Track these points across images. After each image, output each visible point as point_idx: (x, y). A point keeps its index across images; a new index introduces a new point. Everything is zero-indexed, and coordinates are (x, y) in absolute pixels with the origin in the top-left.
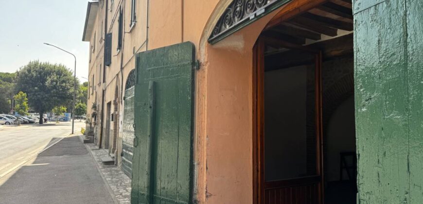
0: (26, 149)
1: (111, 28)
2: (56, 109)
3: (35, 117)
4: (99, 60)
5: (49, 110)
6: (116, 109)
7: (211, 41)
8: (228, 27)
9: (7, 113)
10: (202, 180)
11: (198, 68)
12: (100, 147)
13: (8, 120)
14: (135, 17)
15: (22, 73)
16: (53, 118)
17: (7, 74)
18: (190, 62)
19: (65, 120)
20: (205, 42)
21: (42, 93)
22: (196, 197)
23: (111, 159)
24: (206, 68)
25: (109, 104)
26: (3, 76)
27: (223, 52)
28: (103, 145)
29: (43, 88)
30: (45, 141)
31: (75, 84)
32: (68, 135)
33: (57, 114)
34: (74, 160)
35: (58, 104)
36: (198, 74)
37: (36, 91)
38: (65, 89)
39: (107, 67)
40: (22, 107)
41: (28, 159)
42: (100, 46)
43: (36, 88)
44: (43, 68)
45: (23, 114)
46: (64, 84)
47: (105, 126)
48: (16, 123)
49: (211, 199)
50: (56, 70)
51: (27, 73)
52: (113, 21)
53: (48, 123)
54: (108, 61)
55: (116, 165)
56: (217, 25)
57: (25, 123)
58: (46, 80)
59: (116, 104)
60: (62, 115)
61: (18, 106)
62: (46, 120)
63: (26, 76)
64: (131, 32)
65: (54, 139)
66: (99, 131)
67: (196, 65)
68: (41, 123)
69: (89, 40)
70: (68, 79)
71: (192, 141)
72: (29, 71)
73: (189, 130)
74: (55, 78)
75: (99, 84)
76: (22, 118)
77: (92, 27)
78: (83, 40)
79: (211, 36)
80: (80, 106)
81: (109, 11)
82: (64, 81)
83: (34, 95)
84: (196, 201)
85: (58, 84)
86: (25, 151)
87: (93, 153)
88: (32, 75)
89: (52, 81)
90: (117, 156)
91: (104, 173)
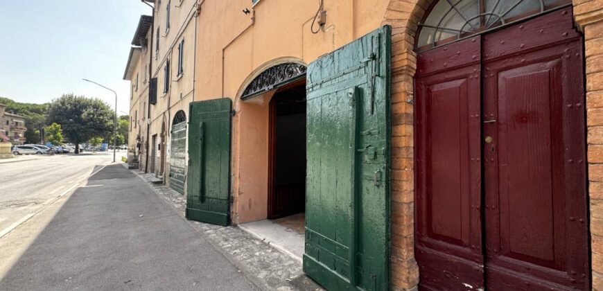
0: (72, 175)
1: (156, 74)
2: (93, 139)
3: (70, 147)
4: (142, 98)
5: (85, 140)
6: (163, 140)
7: (242, 98)
8: (253, 92)
9: (35, 143)
10: (237, 184)
11: (234, 115)
12: (146, 172)
13: (39, 150)
14: (182, 71)
15: (55, 105)
16: (89, 149)
17: (34, 105)
18: (229, 110)
19: (102, 150)
20: (239, 99)
21: (77, 125)
22: (232, 195)
23: (158, 180)
24: (239, 115)
25: (155, 136)
26: (31, 108)
27: (250, 105)
28: (149, 169)
29: (79, 121)
30: (86, 170)
31: (113, 117)
32: (109, 163)
33: (94, 145)
35: (96, 135)
36: (234, 119)
37: (72, 123)
38: (102, 122)
39: (152, 106)
40: (56, 138)
42: (144, 88)
43: (71, 120)
44: (79, 102)
45: (57, 145)
46: (101, 117)
47: (150, 154)
48: (50, 153)
49: (242, 196)
50: (92, 103)
51: (60, 105)
52: (159, 68)
53: (84, 152)
54: (153, 99)
55: (165, 184)
56: (247, 89)
57: (58, 153)
58: (82, 113)
59: (163, 136)
60: (99, 146)
61: (52, 136)
62: (81, 150)
63: (60, 108)
64: (178, 81)
65: (96, 166)
66: (144, 158)
67: (232, 113)
68: (77, 152)
69: (130, 79)
70: (106, 113)
71: (230, 161)
72: (63, 103)
73: (228, 154)
74: (92, 111)
75: (144, 119)
76: (56, 148)
77: (134, 68)
78: (125, 78)
79: (243, 95)
80: (118, 137)
81: (154, 59)
82: (101, 114)
83: (69, 126)
84: (232, 197)
85: (95, 117)
86: (73, 177)
87: (141, 176)
88: (67, 108)
89: (89, 114)
90: (165, 177)
91: (156, 189)
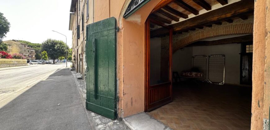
0: (45, 73)
1: (79, 23)
2: (60, 57)
3: (51, 61)
4: (75, 37)
5: (57, 58)
6: (82, 56)
7: (125, 17)
8: (134, 7)
9: (39, 59)
10: (121, 87)
12: (77, 72)
13: (39, 62)
15: (44, 43)
16: (59, 61)
17: (38, 44)
18: (114, 27)
19: (64, 62)
20: (122, 17)
21: (53, 52)
22: (118, 95)
23: (81, 77)
24: (122, 31)
25: (80, 55)
26: (37, 45)
28: (78, 71)
29: (54, 50)
30: (54, 70)
31: (68, 48)
32: (65, 68)
33: (61, 60)
34: (65, 78)
35: (61, 56)
37: (51, 51)
38: (63, 50)
39: (79, 39)
40: (45, 57)
41: (44, 78)
42: (75, 31)
43: (51, 50)
44: (54, 42)
45: (46, 60)
46: (63, 48)
47: (78, 64)
48: (43, 63)
49: (126, 95)
50: (59, 42)
51: (46, 43)
52: (80, 20)
53: (57, 63)
54: (78, 37)
55: (83, 79)
56: (128, 7)
57: (47, 63)
58: (55, 46)
59: (82, 54)
60: (63, 60)
61: (43, 56)
62: (56, 62)
63: (46, 44)
64: (87, 22)
65: (58, 69)
66: (76, 65)
67: (117, 29)
68: (54, 63)
69: (72, 30)
70: (64, 46)
72: (47, 43)
74: (59, 46)
75: (76, 47)
76: (45, 61)
77: (72, 24)
78: (69, 30)
79: (125, 14)
80: (70, 57)
81: (78, 16)
82: (63, 47)
83: (50, 52)
84: (118, 97)
85: (60, 48)
87: (74, 74)
88: (49, 44)
89: (58, 47)
90: (83, 75)
91: (77, 83)
